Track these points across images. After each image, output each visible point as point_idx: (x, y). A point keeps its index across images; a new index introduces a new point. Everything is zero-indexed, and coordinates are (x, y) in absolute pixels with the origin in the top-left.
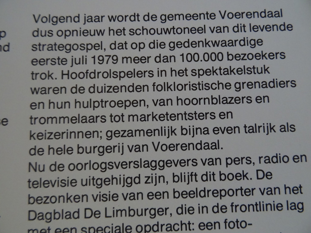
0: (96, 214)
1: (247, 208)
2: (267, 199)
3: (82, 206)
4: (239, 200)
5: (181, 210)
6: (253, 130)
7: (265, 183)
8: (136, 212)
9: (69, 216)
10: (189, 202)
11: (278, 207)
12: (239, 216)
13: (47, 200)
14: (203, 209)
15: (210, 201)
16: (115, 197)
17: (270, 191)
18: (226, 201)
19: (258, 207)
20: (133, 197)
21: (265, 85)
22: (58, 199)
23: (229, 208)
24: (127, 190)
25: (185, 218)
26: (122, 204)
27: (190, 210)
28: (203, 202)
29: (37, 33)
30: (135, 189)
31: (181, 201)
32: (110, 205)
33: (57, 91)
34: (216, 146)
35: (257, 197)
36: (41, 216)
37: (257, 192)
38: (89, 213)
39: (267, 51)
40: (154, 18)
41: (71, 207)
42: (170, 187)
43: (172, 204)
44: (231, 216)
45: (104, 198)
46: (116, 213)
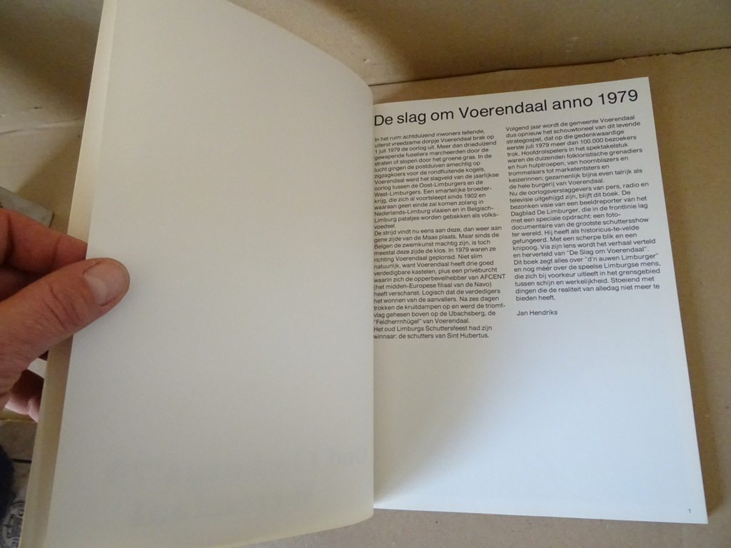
0: (543, 212)
1: (618, 208)
2: (628, 203)
3: (536, 209)
4: (613, 204)
5: (584, 210)
6: (620, 173)
7: (627, 196)
8: (562, 211)
9: (530, 213)
10: (588, 206)
11: (635, 207)
12: (614, 211)
13: (519, 207)
14: (595, 209)
15: (599, 205)
16: (551, 205)
17: (630, 200)
18: (607, 205)
19: (623, 207)
20: (560, 205)
21: (625, 152)
22: (524, 207)
23: (609, 208)
24: (557, 202)
25: (587, 213)
26: (555, 208)
27: (589, 210)
28: (595, 206)
29: (508, 135)
30: (561, 201)
31: (584, 206)
32: (549, 208)
33: (520, 160)
34: (601, 181)
35: (623, 203)
36: (517, 214)
37: (622, 201)
38: (539, 212)
39: (626, 136)
40: (566, 124)
41: (531, 210)
42: (578, 200)
43: (580, 207)
44: (610, 211)
45: (546, 206)
46: (552, 212)
